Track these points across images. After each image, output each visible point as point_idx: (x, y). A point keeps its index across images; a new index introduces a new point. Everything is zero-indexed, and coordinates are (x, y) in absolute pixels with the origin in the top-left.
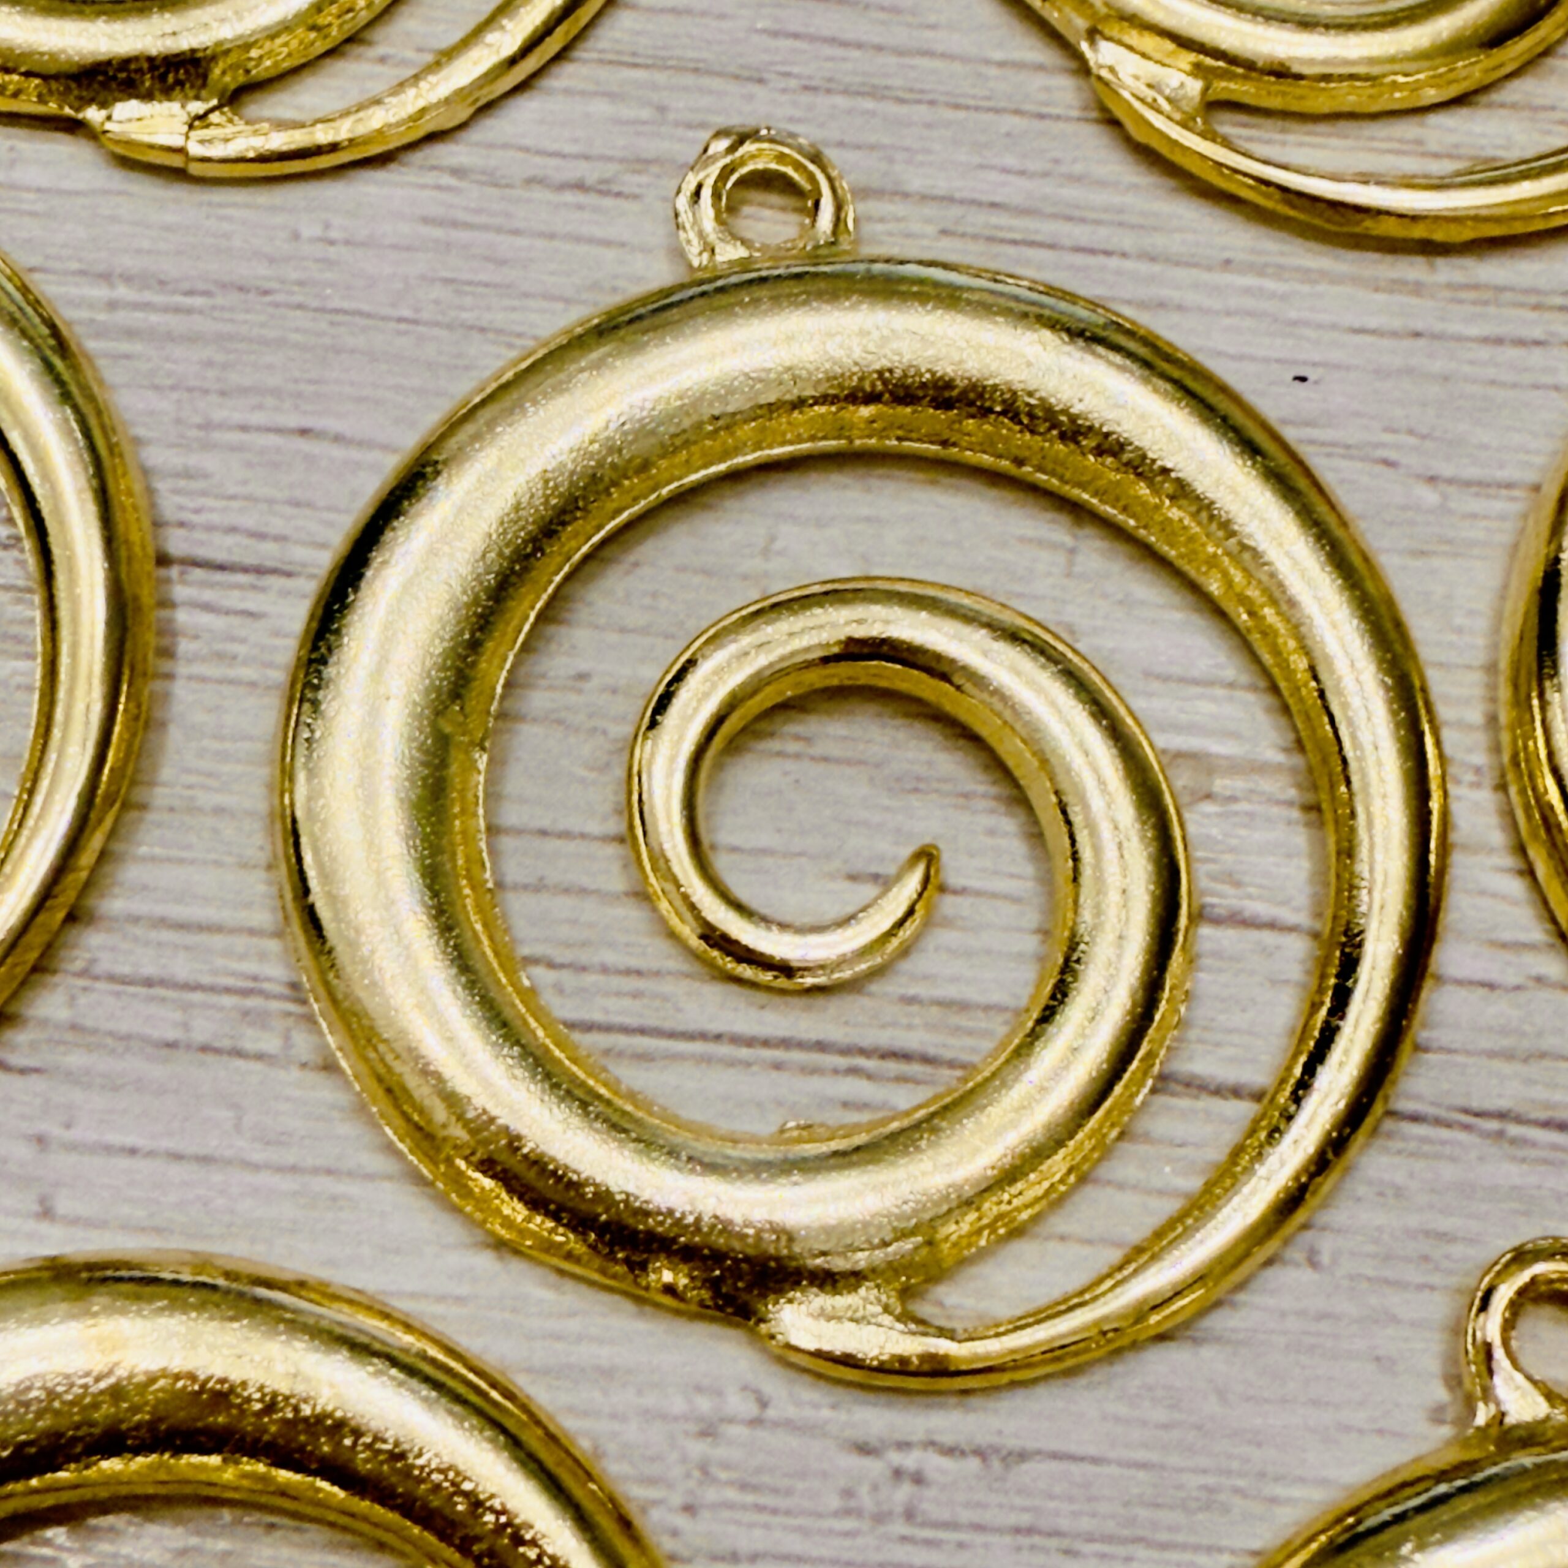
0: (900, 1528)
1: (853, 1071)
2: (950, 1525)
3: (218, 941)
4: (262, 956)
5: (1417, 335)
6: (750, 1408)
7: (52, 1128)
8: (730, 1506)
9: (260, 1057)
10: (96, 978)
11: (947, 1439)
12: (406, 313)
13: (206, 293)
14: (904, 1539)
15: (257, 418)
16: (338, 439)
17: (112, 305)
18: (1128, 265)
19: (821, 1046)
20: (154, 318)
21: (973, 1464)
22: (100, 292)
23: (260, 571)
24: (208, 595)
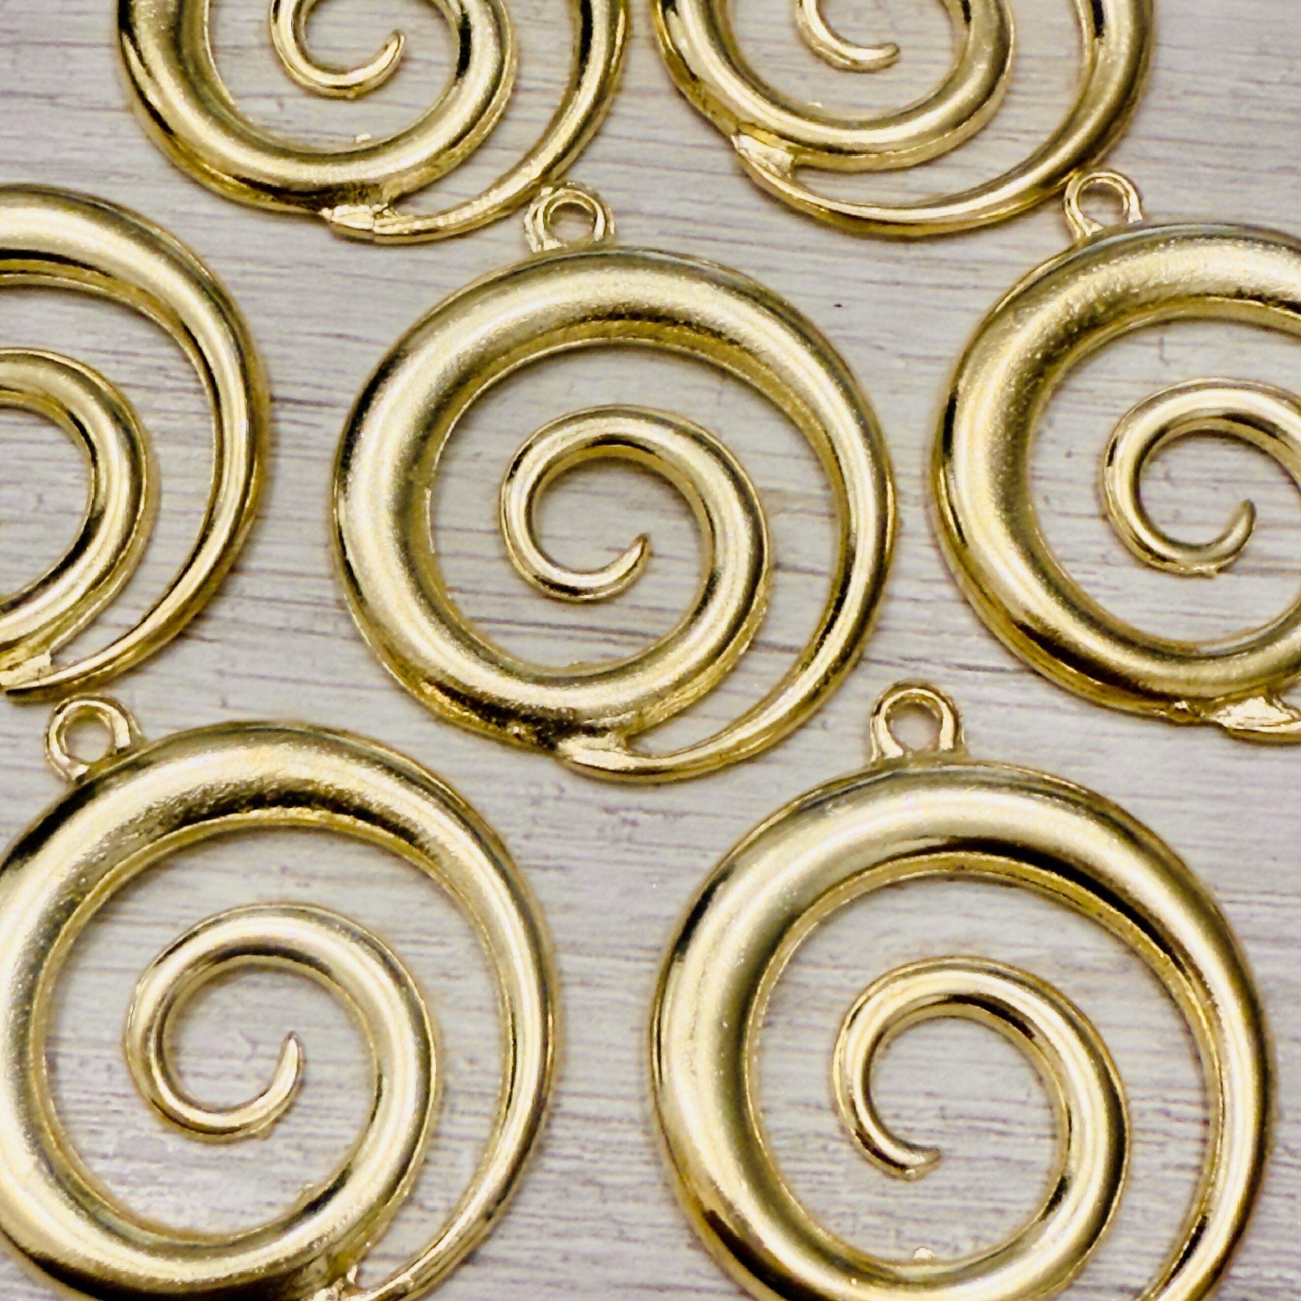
0: (624, 845)
1: (607, 641)
2: (650, 844)
3: (303, 581)
4: (324, 587)
5: (898, 283)
6: (555, 792)
7: (225, 666)
8: (545, 835)
9: (324, 634)
10: (246, 597)
11: (647, 806)
12: (390, 276)
13: (290, 267)
14: (628, 850)
15: (317, 329)
16: (357, 339)
17: (245, 274)
18: (753, 249)
19: (592, 629)
20: (266, 281)
21: (660, 817)
22: (238, 267)
23: (319, 404)
24: (294, 416)
